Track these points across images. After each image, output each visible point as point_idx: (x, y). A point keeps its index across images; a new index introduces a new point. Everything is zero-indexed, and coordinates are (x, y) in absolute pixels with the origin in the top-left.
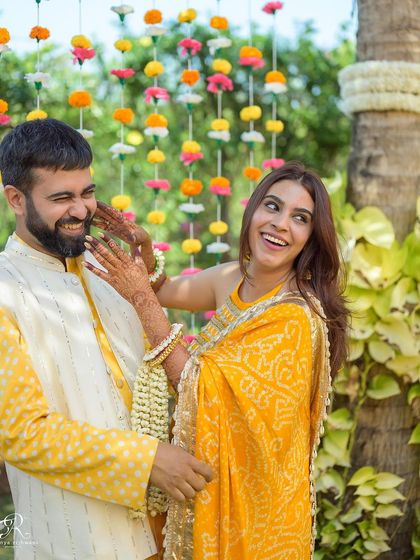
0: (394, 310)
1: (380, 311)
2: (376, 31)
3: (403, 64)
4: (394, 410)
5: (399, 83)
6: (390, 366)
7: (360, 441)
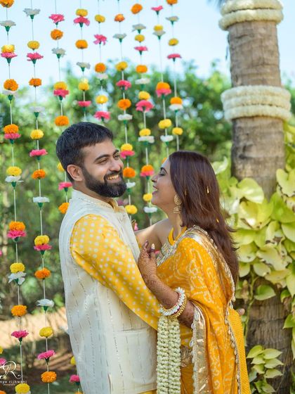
0: (268, 242)
1: (258, 244)
2: (243, 67)
3: (261, 87)
4: (272, 307)
5: (259, 99)
6: (268, 278)
7: (252, 329)
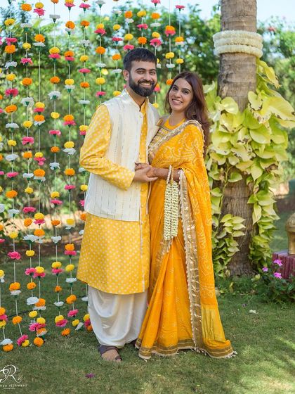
0: (239, 141)
1: (233, 142)
2: (229, 16)
3: (241, 31)
4: (240, 189)
5: (240, 40)
6: (237, 167)
7: (225, 203)
